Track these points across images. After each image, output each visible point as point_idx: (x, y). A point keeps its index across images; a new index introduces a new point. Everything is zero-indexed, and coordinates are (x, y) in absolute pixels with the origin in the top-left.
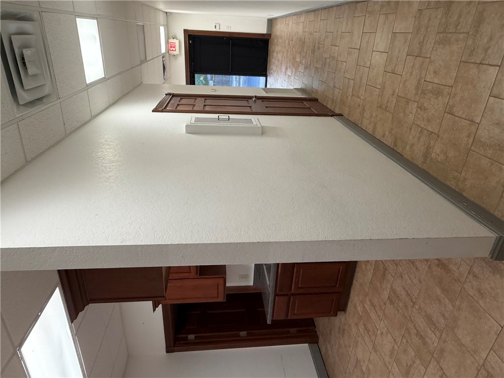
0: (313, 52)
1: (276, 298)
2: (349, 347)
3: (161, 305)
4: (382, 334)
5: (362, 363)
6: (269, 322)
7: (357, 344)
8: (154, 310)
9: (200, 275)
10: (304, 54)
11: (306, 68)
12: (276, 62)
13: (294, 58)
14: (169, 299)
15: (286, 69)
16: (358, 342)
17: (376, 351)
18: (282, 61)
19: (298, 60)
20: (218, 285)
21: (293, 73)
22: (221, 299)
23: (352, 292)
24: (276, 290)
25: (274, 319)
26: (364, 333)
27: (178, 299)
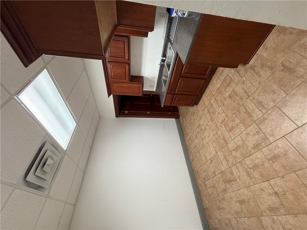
1: (168, 95)
2: (196, 120)
3: (112, 95)
4: (219, 113)
5: (202, 126)
6: (162, 106)
7: (201, 118)
8: (109, 97)
9: (131, 82)
14: (116, 92)
16: (202, 117)
17: (212, 121)
20: (139, 87)
22: (140, 95)
23: (204, 95)
24: (168, 91)
25: (165, 105)
26: (207, 114)
27: (120, 93)
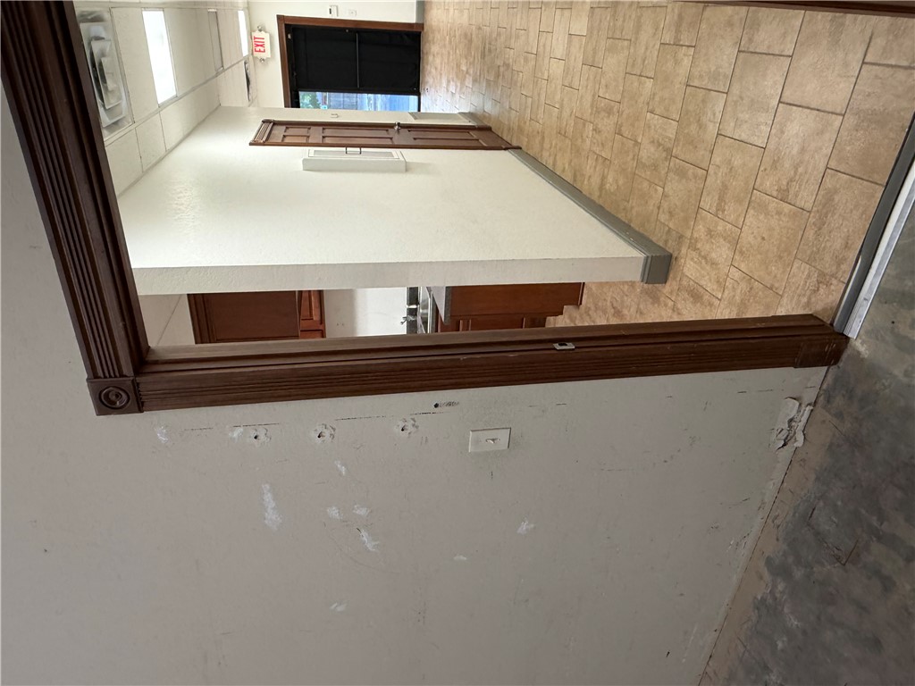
0: (483, 56)
10: (472, 60)
11: (475, 81)
12: (433, 70)
13: (458, 66)
15: (449, 82)
18: (441, 70)
19: (464, 68)
21: (458, 90)
